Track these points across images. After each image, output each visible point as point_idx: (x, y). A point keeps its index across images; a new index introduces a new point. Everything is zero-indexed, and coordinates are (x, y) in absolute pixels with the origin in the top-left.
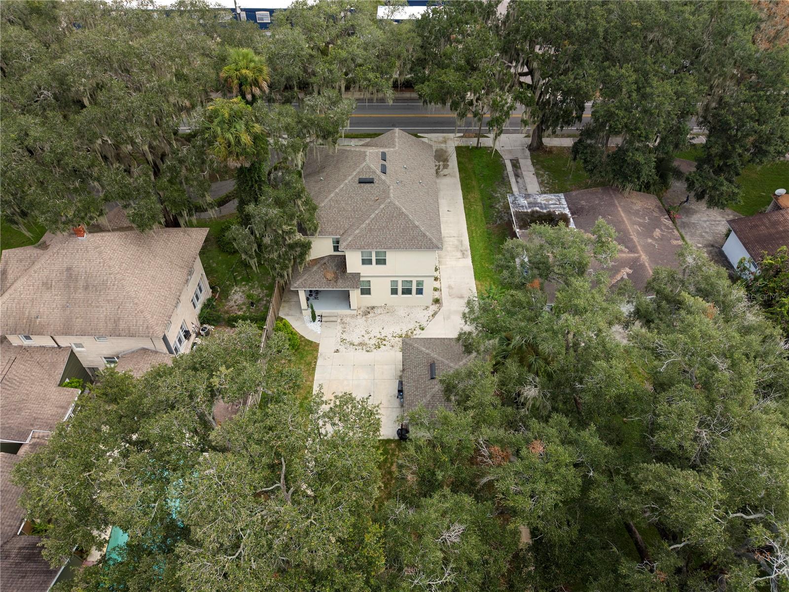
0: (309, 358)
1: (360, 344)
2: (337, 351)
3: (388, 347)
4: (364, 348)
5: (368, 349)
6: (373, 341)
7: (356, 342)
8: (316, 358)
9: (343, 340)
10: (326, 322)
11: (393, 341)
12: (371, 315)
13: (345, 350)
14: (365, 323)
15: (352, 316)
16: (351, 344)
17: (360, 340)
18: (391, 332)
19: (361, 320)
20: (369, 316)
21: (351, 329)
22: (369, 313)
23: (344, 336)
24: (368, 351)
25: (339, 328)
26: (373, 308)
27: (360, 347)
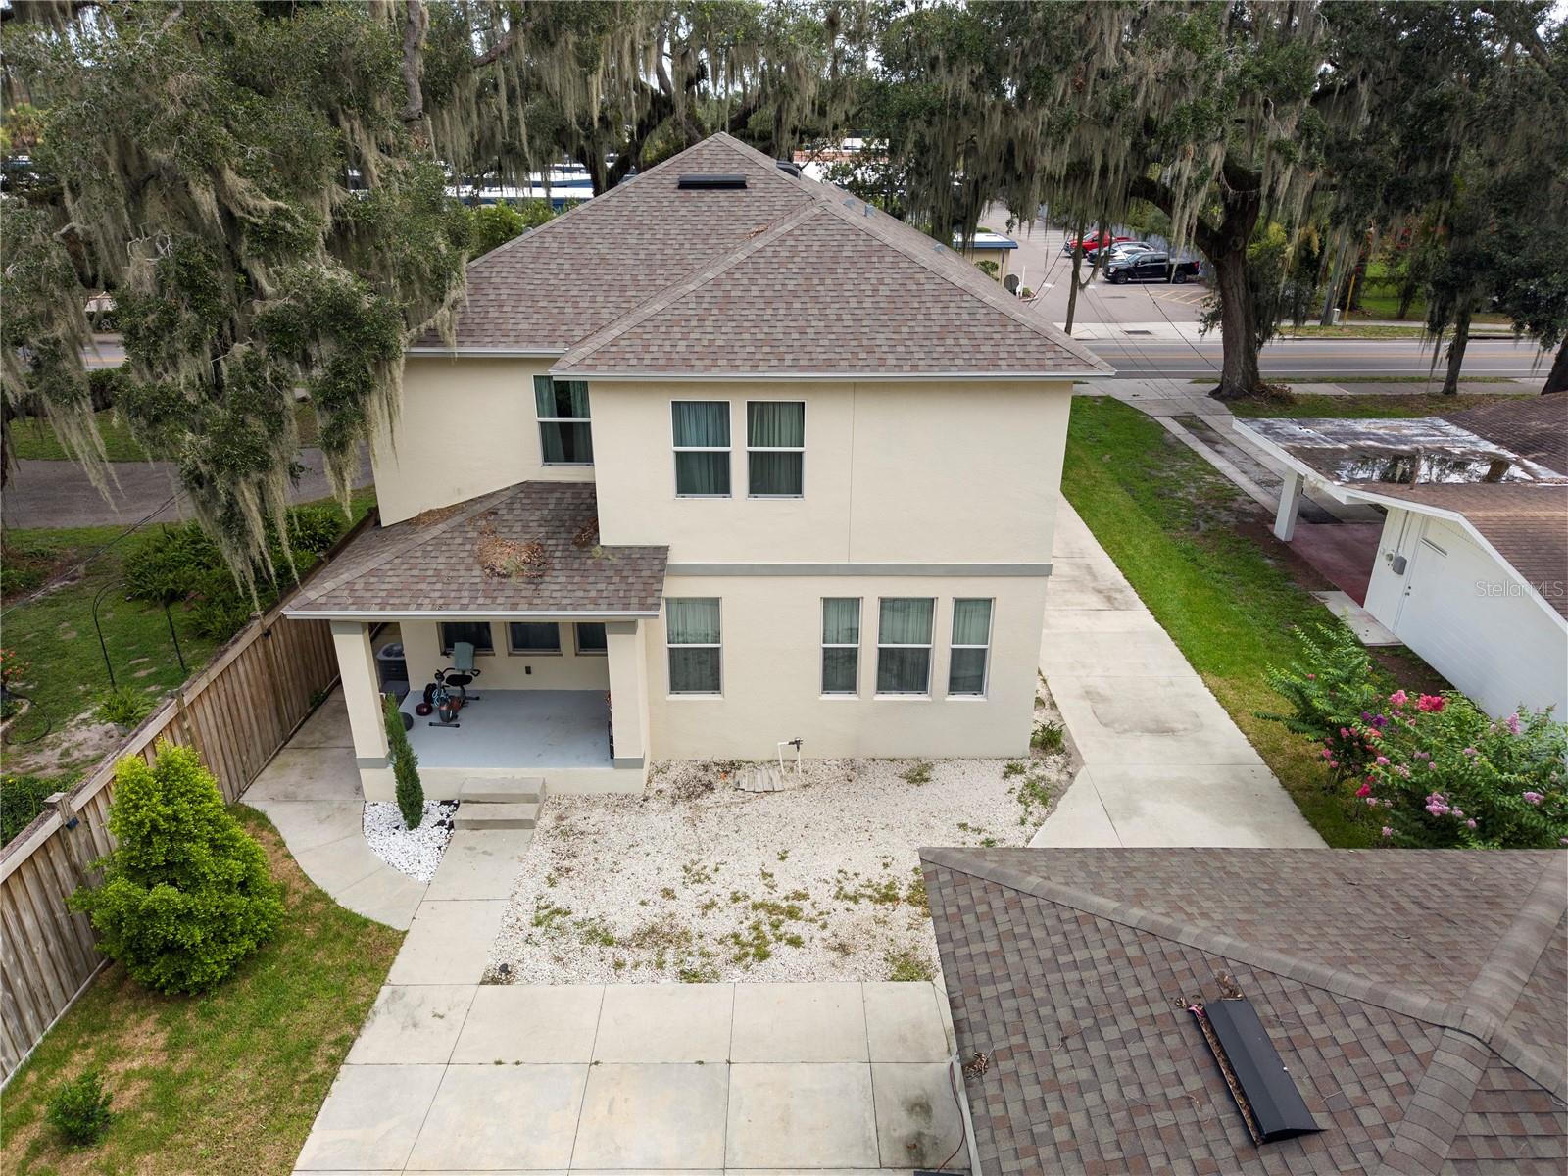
0: (312, 1019)
1: (648, 935)
2: (503, 975)
3: (817, 955)
4: (669, 956)
5: (695, 963)
6: (727, 921)
7: (625, 924)
8: (357, 1018)
9: (547, 916)
10: (476, 825)
11: (845, 919)
12: (723, 794)
13: (547, 966)
14: (684, 832)
15: (622, 803)
16: (592, 935)
17: (651, 915)
18: (831, 873)
19: (665, 822)
20: (708, 800)
21: (606, 859)
22: (709, 787)
23: (559, 897)
24: (689, 977)
25: (540, 854)
26: (730, 767)
27: (645, 955)
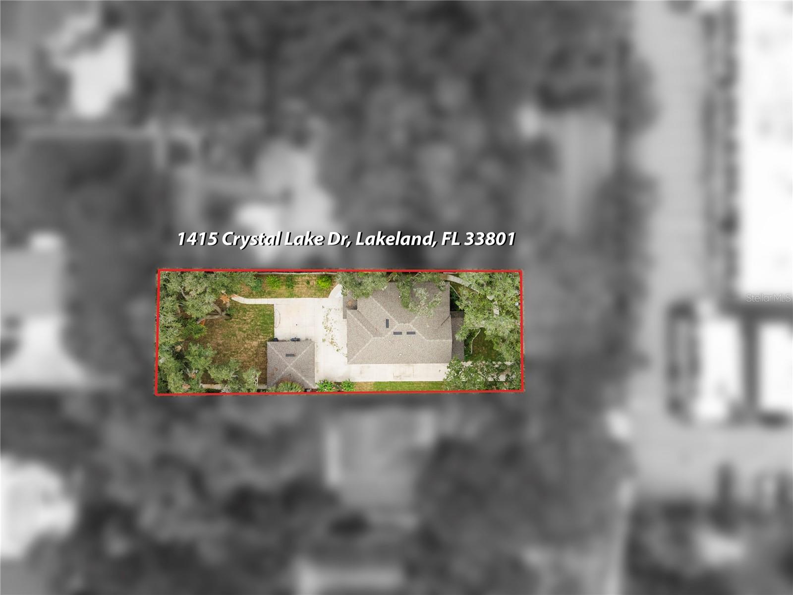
0: (318, 294)
1: (327, 319)
2: (323, 307)
3: (326, 333)
4: (325, 321)
6: (329, 325)
7: (329, 316)
8: (319, 297)
9: (330, 310)
13: (324, 311)
17: (330, 319)
23: (333, 310)
24: (323, 323)
